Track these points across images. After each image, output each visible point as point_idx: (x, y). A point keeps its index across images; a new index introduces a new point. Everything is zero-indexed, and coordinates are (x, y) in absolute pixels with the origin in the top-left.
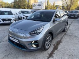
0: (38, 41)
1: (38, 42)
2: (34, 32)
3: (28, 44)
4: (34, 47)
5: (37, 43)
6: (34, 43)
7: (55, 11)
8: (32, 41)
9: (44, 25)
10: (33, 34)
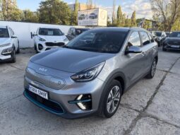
0: (90, 94)
1: (91, 98)
2: (81, 76)
3: (69, 102)
4: (81, 109)
5: (88, 98)
6: (82, 99)
7: (129, 31)
8: (78, 96)
9: (105, 61)
10: (79, 78)
